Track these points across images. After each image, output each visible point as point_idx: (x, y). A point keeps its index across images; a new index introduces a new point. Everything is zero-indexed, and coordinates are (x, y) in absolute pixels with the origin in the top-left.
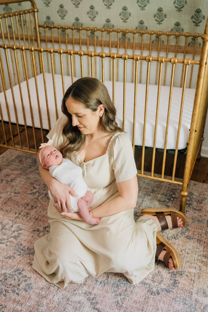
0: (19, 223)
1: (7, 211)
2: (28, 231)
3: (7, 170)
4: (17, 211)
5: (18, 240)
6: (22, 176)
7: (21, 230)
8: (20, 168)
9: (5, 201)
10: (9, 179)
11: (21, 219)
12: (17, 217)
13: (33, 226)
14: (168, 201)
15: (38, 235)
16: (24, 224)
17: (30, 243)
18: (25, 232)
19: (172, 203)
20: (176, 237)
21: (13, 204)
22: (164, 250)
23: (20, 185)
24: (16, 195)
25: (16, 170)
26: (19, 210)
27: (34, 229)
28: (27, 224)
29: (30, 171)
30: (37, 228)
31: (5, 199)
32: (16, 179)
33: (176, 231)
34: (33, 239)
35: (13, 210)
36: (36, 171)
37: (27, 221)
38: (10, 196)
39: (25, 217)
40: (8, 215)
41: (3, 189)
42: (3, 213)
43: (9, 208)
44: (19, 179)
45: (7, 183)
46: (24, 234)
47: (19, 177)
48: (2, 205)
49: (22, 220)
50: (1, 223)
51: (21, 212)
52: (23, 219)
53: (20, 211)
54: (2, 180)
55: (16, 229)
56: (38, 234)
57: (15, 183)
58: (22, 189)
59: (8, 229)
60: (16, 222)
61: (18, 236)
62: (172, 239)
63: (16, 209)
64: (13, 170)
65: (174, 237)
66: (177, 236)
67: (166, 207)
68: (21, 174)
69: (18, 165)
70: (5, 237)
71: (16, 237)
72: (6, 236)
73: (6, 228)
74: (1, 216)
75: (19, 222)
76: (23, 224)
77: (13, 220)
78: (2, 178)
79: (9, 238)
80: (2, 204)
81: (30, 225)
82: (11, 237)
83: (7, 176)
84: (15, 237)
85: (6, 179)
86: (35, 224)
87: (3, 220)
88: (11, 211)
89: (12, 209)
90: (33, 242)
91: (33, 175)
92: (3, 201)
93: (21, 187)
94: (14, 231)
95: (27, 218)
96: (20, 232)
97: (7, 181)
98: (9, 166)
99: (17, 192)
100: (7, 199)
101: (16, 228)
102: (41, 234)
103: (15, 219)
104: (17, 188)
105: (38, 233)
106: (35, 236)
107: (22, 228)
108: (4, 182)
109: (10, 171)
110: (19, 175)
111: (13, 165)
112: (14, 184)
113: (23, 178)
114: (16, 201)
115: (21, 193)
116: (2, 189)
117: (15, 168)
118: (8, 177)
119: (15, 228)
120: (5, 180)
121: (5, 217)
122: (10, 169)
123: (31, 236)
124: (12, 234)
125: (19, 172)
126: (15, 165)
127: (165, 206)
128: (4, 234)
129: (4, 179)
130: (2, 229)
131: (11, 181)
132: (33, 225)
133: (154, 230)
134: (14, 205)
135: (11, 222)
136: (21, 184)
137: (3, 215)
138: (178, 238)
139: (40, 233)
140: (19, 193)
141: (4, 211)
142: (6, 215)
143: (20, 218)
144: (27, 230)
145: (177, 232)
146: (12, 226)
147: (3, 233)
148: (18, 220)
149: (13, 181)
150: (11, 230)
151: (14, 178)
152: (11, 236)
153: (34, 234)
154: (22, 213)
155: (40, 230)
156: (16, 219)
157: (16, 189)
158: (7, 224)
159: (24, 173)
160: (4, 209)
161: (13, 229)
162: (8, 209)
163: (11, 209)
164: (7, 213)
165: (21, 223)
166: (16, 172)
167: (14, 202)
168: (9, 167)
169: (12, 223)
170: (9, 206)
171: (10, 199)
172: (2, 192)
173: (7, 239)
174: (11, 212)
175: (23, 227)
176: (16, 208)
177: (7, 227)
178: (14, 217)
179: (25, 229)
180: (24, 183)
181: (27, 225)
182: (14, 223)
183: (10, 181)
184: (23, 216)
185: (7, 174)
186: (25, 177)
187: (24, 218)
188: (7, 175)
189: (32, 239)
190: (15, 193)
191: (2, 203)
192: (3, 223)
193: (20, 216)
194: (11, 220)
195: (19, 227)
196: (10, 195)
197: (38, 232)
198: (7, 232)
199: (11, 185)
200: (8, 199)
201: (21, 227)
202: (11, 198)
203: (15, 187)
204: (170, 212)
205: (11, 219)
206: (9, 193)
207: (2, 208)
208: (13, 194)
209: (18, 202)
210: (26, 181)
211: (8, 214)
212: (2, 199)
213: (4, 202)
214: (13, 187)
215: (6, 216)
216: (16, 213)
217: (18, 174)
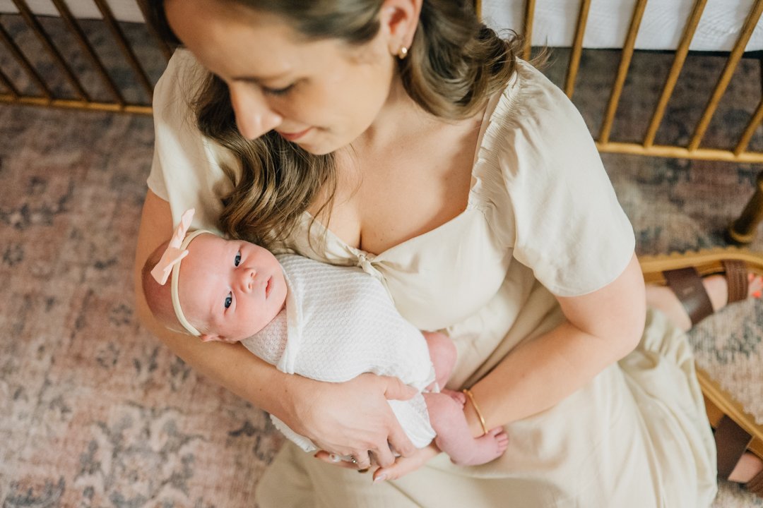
0: (167, 409)
1: (100, 360)
2: (212, 439)
3: (26, 153)
4: (137, 353)
5: (195, 492)
6: (94, 174)
7: (186, 440)
8: (68, 130)
9: (75, 315)
10: (48, 198)
11: (167, 389)
12: (150, 385)
13: (225, 414)
14: (670, 174)
15: (256, 448)
16: (189, 413)
17: (240, 495)
18: (205, 445)
19: (688, 179)
20: (743, 341)
21: (112, 325)
22: (748, 451)
23: (104, 222)
24: (105, 273)
25: (58, 146)
26: (144, 348)
27: (231, 426)
28: (195, 407)
29: (115, 141)
30: (240, 416)
31: (72, 305)
32: (76, 192)
33: (737, 316)
34: (245, 471)
35: (123, 354)
36: (136, 134)
37: (193, 392)
38: (85, 287)
39: (180, 375)
40: (112, 382)
41: (46, 258)
42: (90, 372)
43: (103, 345)
44: (89, 191)
45: (50, 223)
46: (203, 456)
47: (84, 178)
48: (73, 336)
49: (174, 396)
50: (103, 425)
51: (155, 353)
52: (173, 389)
53: (149, 352)
54: (25, 211)
55: (167, 444)
56: (252, 446)
57: (80, 212)
58: (116, 239)
59: (138, 450)
60: (153, 410)
61: (188, 474)
62: (733, 358)
63: (133, 345)
64: (47, 150)
65: (737, 346)
66: (746, 337)
67: (674, 208)
68: (83, 164)
69: (57, 121)
70: (141, 488)
71: (179, 476)
72: (143, 480)
73: (127, 445)
74: (87, 392)
75: (163, 405)
76: (181, 411)
77: (139, 402)
78: (23, 200)
79: (157, 491)
80: (69, 332)
81: (210, 410)
82: (164, 483)
83: (38, 188)
84: (178, 480)
85: (39, 205)
86: (229, 400)
87: (102, 408)
88: (115, 362)
89: (117, 346)
90: (249, 489)
91: (134, 158)
92: (68, 318)
93: (109, 228)
94: (163, 454)
95: (188, 381)
96: (185, 450)
97: (47, 212)
98: (21, 130)
99: (103, 259)
100: (79, 304)
101: (165, 438)
102: (266, 442)
103: (146, 393)
104: (100, 240)
105: (253, 439)
106: (245, 460)
107: (187, 432)
108: (36, 218)
109: (35, 155)
110: (80, 171)
111: (38, 122)
112: (76, 220)
113: (100, 183)
114: (117, 306)
115: (120, 259)
116: (42, 258)
117: (52, 136)
118: (42, 192)
119: (161, 436)
120: (36, 211)
121: (106, 393)
122: (34, 146)
123: (232, 460)
124: (159, 467)
125: (75, 156)
126: (46, 120)
127: (668, 206)
128: (133, 476)
129: (32, 206)
130: (115, 456)
131: (62, 210)
132: (220, 409)
133: (682, 361)
134: (118, 324)
135: (135, 413)
136: (103, 215)
137: (93, 383)
138: (753, 347)
139: (259, 439)
140: (112, 262)
141: (89, 364)
142: (105, 380)
143: (160, 387)
144: (207, 435)
145: (741, 319)
146: (148, 432)
147: (128, 471)
148: (160, 397)
149: (68, 206)
150: (150, 451)
151: (64, 192)
152: (161, 478)
153: (239, 447)
154: (161, 360)
155: (255, 424)
156: (152, 395)
157: (93, 248)
158: (127, 423)
159: (96, 158)
160: (87, 354)
161: (156, 444)
162: (102, 351)
163: (111, 347)
164: (104, 373)
165: (176, 408)
166: (63, 158)
167: (113, 315)
168: (27, 136)
169: (143, 416)
170: (100, 337)
171: (89, 301)
172: (46, 270)
173: (153, 497)
174: (119, 366)
175: (190, 425)
176: (129, 338)
177: (131, 439)
178: (136, 383)
179: (200, 432)
180: (112, 205)
181: (200, 412)
182: (148, 413)
183: (55, 208)
184: (169, 375)
185: (31, 173)
186: (107, 176)
187: (178, 382)
188: (35, 181)
189: (242, 475)
190: (99, 266)
191: (66, 326)
192: (110, 424)
193: (157, 375)
194: (132, 404)
195: (171, 429)
196: (83, 279)
197: (250, 435)
198: (141, 464)
199: (69, 231)
200: (85, 303)
201: (180, 425)
202: (91, 293)
203: (87, 235)
204: (723, 263)
205: (131, 396)
206: (75, 273)
207: (76, 350)
208: (91, 273)
209: (123, 307)
210: (115, 194)
211: (111, 375)
212: (61, 310)
213: (73, 323)
214: (81, 238)
215: (110, 388)
216: (138, 365)
217: (73, 166)
